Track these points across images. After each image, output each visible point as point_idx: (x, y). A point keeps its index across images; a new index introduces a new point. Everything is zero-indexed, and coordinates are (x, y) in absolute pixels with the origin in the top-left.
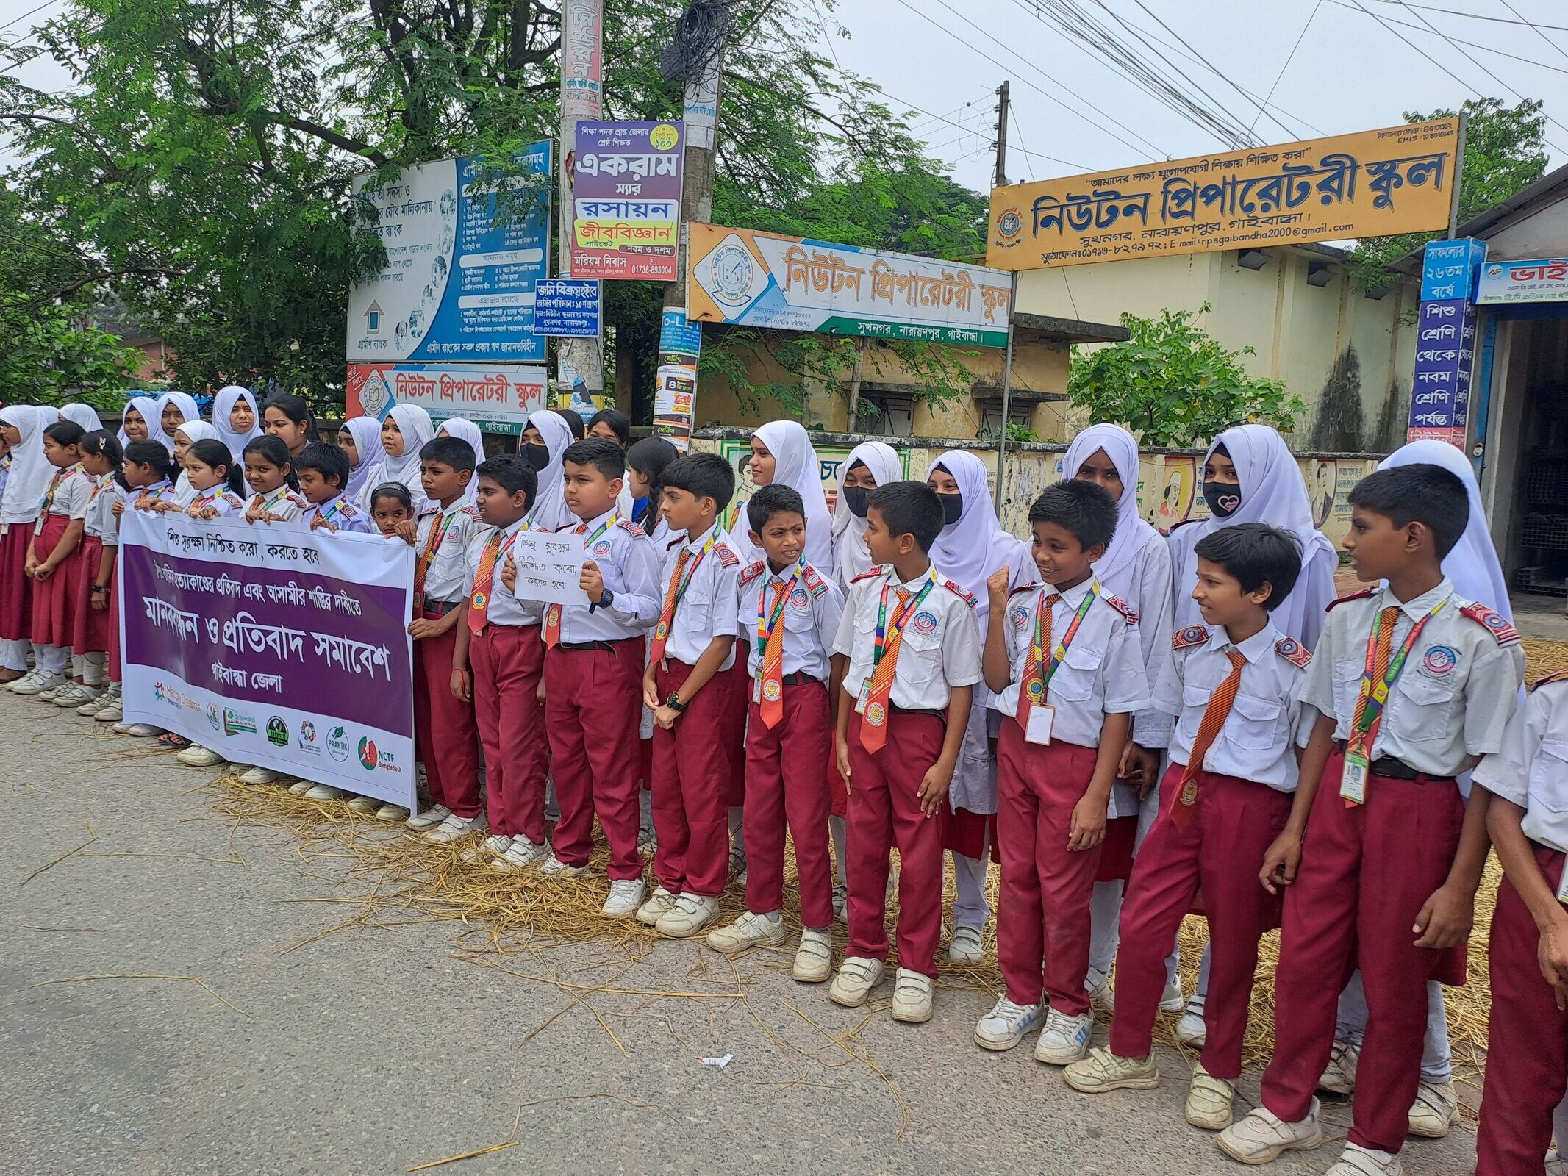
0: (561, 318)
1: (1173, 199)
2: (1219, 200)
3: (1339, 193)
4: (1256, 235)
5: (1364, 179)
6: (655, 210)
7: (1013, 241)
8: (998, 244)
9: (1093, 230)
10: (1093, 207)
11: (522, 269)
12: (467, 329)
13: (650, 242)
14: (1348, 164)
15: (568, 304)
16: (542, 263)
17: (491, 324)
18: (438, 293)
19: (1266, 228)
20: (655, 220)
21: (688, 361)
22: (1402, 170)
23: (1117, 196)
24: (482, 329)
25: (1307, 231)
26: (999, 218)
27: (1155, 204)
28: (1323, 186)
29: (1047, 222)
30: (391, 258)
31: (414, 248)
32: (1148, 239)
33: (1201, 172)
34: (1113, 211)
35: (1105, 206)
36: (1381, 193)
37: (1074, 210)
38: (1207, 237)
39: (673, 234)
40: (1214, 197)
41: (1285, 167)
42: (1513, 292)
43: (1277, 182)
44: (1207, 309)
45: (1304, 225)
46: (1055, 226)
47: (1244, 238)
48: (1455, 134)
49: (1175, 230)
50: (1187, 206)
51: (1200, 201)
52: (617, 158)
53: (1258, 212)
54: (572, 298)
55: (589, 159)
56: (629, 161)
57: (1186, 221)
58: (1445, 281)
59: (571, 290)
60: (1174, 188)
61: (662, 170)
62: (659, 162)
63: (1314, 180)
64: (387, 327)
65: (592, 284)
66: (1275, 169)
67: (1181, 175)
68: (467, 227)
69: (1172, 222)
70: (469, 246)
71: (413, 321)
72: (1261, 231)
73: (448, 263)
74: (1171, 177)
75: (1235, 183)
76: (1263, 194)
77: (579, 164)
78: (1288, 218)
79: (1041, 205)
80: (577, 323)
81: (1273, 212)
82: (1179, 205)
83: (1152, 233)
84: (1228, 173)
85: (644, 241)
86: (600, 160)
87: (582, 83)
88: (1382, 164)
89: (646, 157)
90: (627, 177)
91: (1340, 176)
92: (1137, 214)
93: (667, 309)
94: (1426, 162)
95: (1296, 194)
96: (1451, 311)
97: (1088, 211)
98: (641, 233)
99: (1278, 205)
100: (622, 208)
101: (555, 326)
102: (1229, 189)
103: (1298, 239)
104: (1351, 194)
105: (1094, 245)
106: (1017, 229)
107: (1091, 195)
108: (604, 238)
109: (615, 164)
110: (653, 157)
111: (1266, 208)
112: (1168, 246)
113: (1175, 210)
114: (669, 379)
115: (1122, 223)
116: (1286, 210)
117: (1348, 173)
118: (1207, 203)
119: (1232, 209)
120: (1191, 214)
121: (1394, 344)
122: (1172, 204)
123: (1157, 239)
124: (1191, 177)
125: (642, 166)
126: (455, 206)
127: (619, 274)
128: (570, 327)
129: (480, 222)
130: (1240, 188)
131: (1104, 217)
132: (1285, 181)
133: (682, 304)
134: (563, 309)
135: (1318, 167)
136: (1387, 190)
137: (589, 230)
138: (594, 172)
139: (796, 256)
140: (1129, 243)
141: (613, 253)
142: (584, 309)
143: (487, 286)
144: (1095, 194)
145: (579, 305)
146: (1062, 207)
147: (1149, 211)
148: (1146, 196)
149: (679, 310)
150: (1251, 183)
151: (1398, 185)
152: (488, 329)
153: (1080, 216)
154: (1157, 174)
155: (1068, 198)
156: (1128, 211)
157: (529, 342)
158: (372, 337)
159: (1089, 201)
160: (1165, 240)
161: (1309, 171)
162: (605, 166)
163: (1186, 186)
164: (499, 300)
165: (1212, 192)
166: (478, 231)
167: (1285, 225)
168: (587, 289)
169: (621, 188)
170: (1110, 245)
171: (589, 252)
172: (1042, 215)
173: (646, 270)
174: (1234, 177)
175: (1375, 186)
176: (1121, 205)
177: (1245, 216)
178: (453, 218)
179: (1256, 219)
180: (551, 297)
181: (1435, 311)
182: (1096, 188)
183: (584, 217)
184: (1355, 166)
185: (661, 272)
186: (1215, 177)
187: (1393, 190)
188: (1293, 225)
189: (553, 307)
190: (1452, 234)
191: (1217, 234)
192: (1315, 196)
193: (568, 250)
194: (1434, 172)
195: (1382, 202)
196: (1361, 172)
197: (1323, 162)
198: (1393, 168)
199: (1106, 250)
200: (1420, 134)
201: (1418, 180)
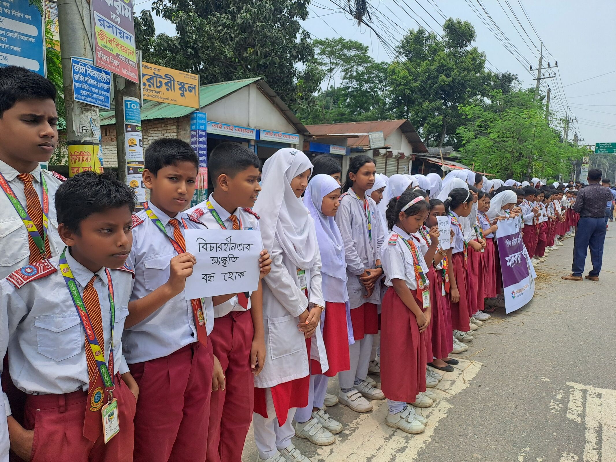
0: (91, 91)
3: (171, 88)
5: (177, 86)
6: (127, 38)
14: (172, 79)
19: (151, 94)
20: (126, 43)
22: (186, 86)
25: (164, 99)
28: (166, 84)
36: (182, 92)
39: (135, 55)
41: (154, 73)
42: (213, 130)
43: (152, 78)
45: (162, 96)
47: (144, 95)
48: (197, 80)
53: (147, 87)
54: (96, 79)
59: (95, 73)
61: (126, 14)
62: (125, 7)
63: (164, 81)
66: (152, 73)
72: (149, 94)
76: (148, 80)
78: (157, 92)
81: (152, 88)
85: (125, 55)
88: (181, 83)
90: (115, 9)
91: (170, 82)
94: (192, 86)
95: (159, 85)
96: (204, 133)
98: (123, 49)
99: (154, 86)
100: (115, 30)
101: (88, 96)
103: (162, 101)
104: (174, 90)
108: (109, 45)
110: (123, 3)
111: (150, 86)
116: (156, 89)
117: (172, 82)
125: (118, 5)
127: (118, 71)
128: (96, 99)
132: (155, 78)
134: (91, 85)
135: (164, 77)
136: (183, 91)
137: (102, 35)
141: (114, 57)
142: (101, 88)
145: (100, 85)
150: (144, 75)
161: (161, 77)
167: (156, 94)
168: (103, 75)
169: (113, 16)
171: (103, 51)
173: (128, 73)
175: (180, 89)
177: (144, 87)
179: (148, 89)
180: (84, 75)
181: (201, 133)
183: (99, 26)
184: (174, 81)
185: (132, 76)
187: (185, 92)
188: (159, 95)
189: (85, 82)
192: (164, 87)
194: (194, 90)
195: (182, 95)
196: (176, 83)
197: (165, 75)
198: (184, 85)
200: (189, 77)
201: (191, 91)
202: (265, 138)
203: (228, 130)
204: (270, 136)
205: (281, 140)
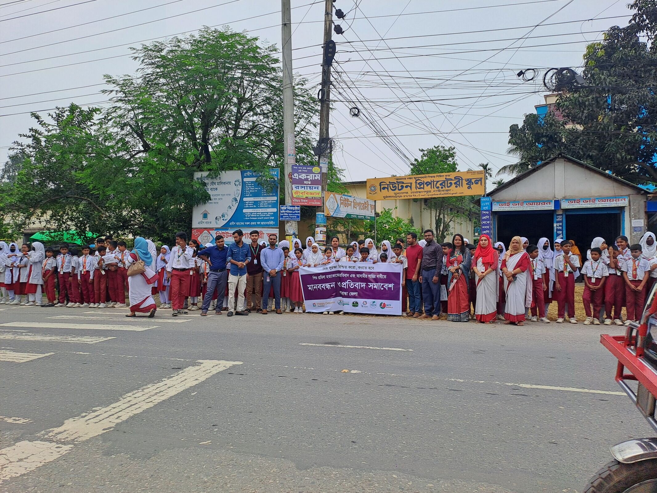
0: (289, 215)
2: (430, 185)
3: (459, 185)
4: (440, 194)
5: (465, 182)
6: (315, 188)
7: (374, 193)
8: (370, 193)
9: (397, 191)
10: (397, 185)
11: (269, 202)
12: (246, 218)
13: (314, 196)
14: (460, 179)
15: (291, 212)
16: (277, 201)
17: (257, 217)
18: (234, 208)
19: (443, 192)
20: (315, 190)
21: (325, 226)
22: (473, 181)
23: (403, 183)
24: (253, 218)
25: (452, 194)
26: (370, 187)
27: (414, 185)
28: (455, 183)
29: (384, 188)
30: (212, 197)
31: (223, 195)
32: (412, 194)
34: (402, 187)
35: (400, 185)
37: (391, 186)
38: (428, 194)
39: (320, 194)
40: (429, 184)
41: (446, 178)
42: (500, 209)
43: (444, 182)
44: (396, 208)
45: (452, 192)
46: (386, 189)
47: (437, 194)
48: (484, 174)
49: (419, 192)
50: (422, 186)
51: (425, 185)
52: (304, 175)
53: (440, 189)
54: (292, 210)
55: (295, 175)
56: (307, 175)
57: (422, 190)
58: (486, 206)
59: (291, 208)
60: (418, 182)
61: (316, 178)
62: (315, 176)
63: (453, 182)
64: (211, 218)
65: (297, 207)
67: (420, 179)
68: (246, 190)
69: (418, 190)
70: (247, 195)
71: (223, 216)
72: (441, 193)
73: (238, 199)
74: (417, 179)
75: (434, 181)
76: (441, 184)
77: (293, 176)
78: (447, 190)
79: (382, 184)
80: (294, 217)
81: (444, 189)
83: (413, 192)
84: (432, 179)
85: (312, 196)
86: (299, 175)
87: (293, 155)
88: (468, 179)
89: (312, 175)
90: (307, 180)
91: (459, 181)
92: (409, 188)
93: (317, 213)
94: (478, 179)
95: (449, 185)
96: (488, 213)
97: (395, 186)
98: (311, 194)
99: (445, 187)
100: (306, 187)
101: (287, 218)
102: (432, 183)
103: (451, 195)
104: (462, 186)
105: (398, 195)
106: (375, 190)
108: (301, 195)
109: (303, 176)
110: (314, 175)
111: (442, 188)
112: (418, 196)
113: (419, 187)
114: (321, 231)
115: (405, 190)
116: (447, 188)
117: (461, 181)
118: (427, 186)
119: (434, 188)
120: (423, 188)
121: (421, 215)
122: (418, 186)
123: (415, 194)
124: (422, 179)
125: (311, 177)
126: (241, 184)
127: (306, 204)
128: (291, 218)
129: (251, 189)
130: (435, 183)
131: (400, 188)
132: (446, 182)
133: (323, 212)
134: (289, 213)
136: (470, 185)
137: (297, 193)
138: (297, 178)
139: (342, 199)
140: (408, 195)
141: (304, 199)
142: (295, 213)
143: (255, 206)
144: (397, 182)
145: (294, 212)
146: (388, 185)
147: (412, 187)
148: (411, 183)
149: (323, 213)
150: (438, 182)
151: (472, 184)
152: (255, 218)
153: (393, 187)
154: (413, 178)
155: (389, 182)
156: (407, 187)
157: (272, 222)
158: (205, 221)
159: (395, 184)
160: (416, 194)
161: (452, 180)
162: (300, 177)
163: (421, 182)
164: (260, 210)
166: (251, 191)
167: (446, 192)
168: (296, 208)
169: (305, 182)
170: (403, 195)
171: (297, 198)
172: (382, 187)
173: (313, 203)
176: (404, 185)
177: (437, 189)
178: (240, 188)
180: (285, 210)
181: (484, 212)
182: (397, 180)
183: (295, 190)
184: (462, 179)
185: (318, 204)
186: (429, 180)
188: (449, 192)
189: (286, 213)
190: (486, 196)
191: (430, 194)
192: (454, 186)
193: (290, 199)
194: (480, 182)
195: (469, 188)
196: (464, 181)
197: (455, 178)
198: (471, 180)
199: (401, 196)
200: (476, 173)
201: (477, 183)
202: (569, 206)
203: (517, 206)
204: (576, 204)
205: (595, 205)
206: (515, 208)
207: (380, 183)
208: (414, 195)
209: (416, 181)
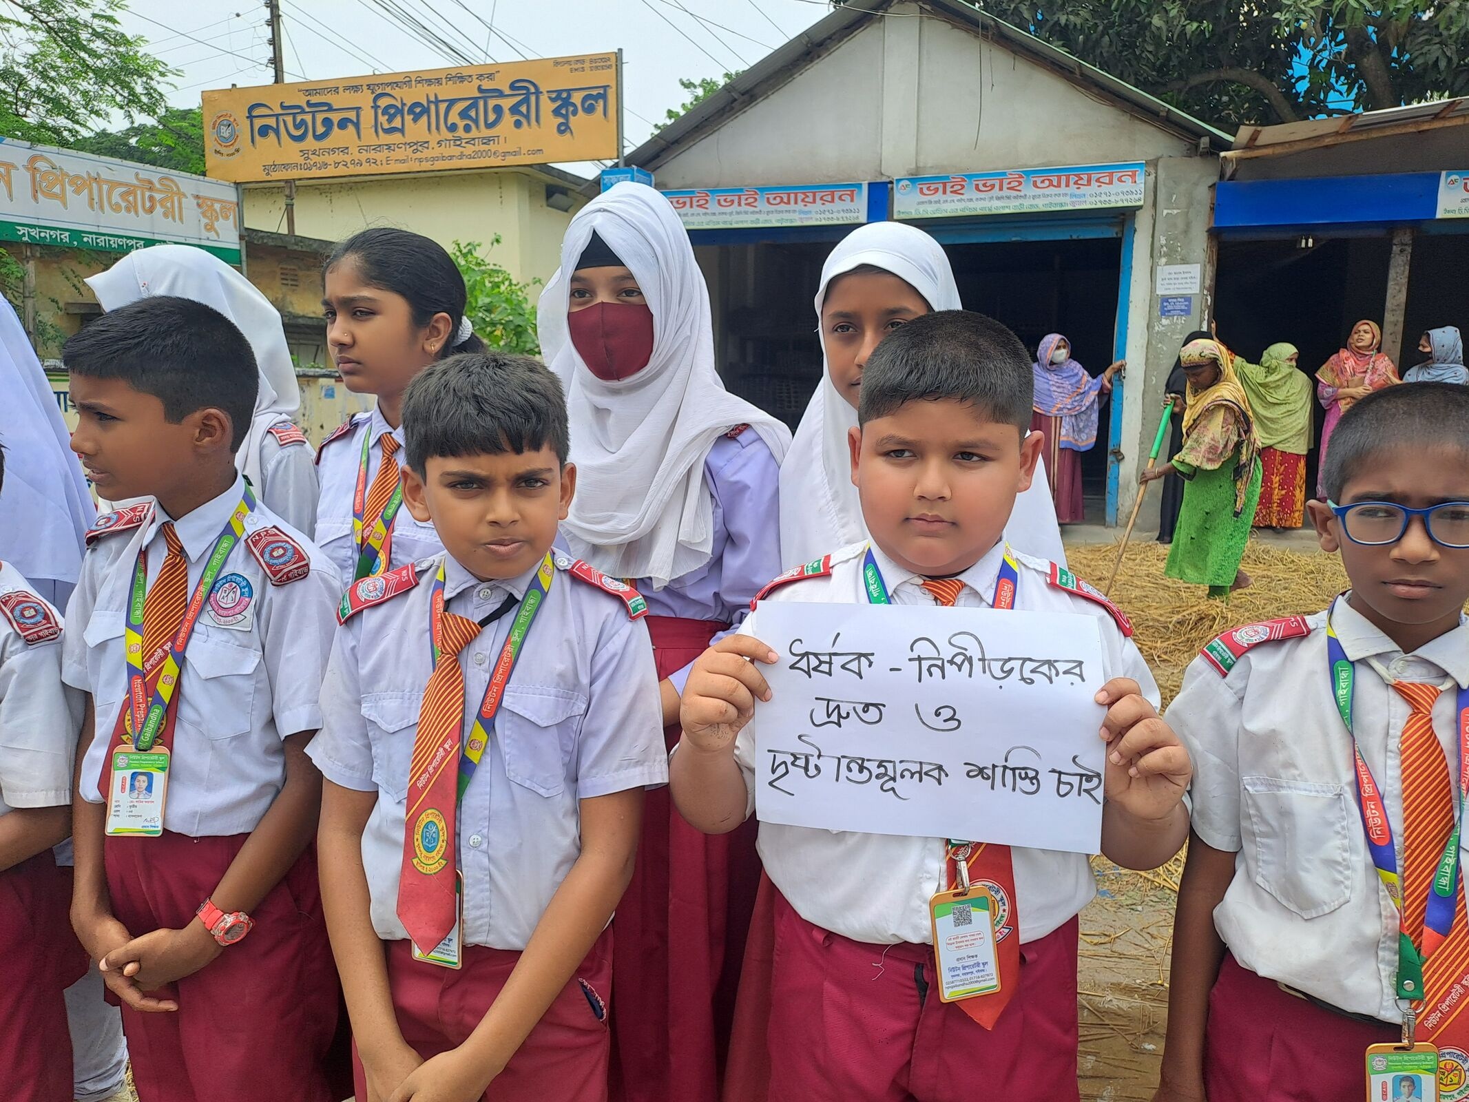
1: (383, 114)
2: (425, 118)
3: (527, 117)
4: (462, 156)
5: (547, 106)
7: (232, 150)
8: (217, 152)
9: (309, 142)
10: (308, 118)
14: (533, 90)
19: (469, 149)
22: (577, 98)
23: (330, 108)
25: (505, 154)
26: (214, 124)
27: (367, 117)
28: (514, 110)
29: (264, 131)
32: (364, 156)
33: (406, 89)
34: (327, 122)
35: (320, 117)
36: (561, 120)
37: (289, 119)
38: (418, 155)
40: (421, 114)
41: (480, 89)
43: (474, 103)
45: (501, 147)
46: (272, 135)
47: (451, 157)
48: (614, 67)
49: (389, 147)
50: (397, 123)
51: (409, 118)
53: (460, 132)
57: (396, 138)
60: (383, 102)
63: (507, 104)
66: (470, 90)
67: (388, 90)
69: (385, 139)
72: (466, 152)
74: (379, 91)
75: (437, 102)
76: (464, 114)
78: (487, 141)
79: (255, 113)
81: (474, 133)
82: (390, 121)
83: (368, 148)
84: (432, 90)
88: (559, 92)
91: (526, 100)
92: (351, 128)
94: (594, 92)
95: (492, 117)
97: (303, 122)
99: (477, 127)
102: (433, 107)
103: (497, 162)
104: (537, 120)
105: (314, 158)
106: (234, 137)
107: (305, 106)
111: (467, 129)
112: (384, 162)
113: (386, 126)
115: (338, 137)
116: (485, 132)
117: (533, 98)
118: (415, 120)
119: (438, 128)
120: (402, 131)
122: (383, 119)
123: (372, 155)
124: (396, 92)
130: (443, 107)
131: (320, 130)
132: (481, 103)
135: (507, 91)
136: (566, 117)
140: (347, 158)
144: (309, 104)
146: (277, 116)
147: (362, 126)
148: (358, 109)
150: (452, 102)
151: (575, 113)
153: (297, 127)
154: (365, 88)
155: (283, 107)
156: (343, 124)
159: (303, 112)
160: (381, 156)
161: (500, 94)
163: (393, 102)
165: (418, 110)
167: (486, 147)
170: (330, 159)
172: (258, 123)
174: (436, 96)
175: (556, 112)
176: (335, 117)
177: (450, 136)
179: (460, 139)
182: (309, 98)
184: (538, 93)
186: (418, 94)
187: (571, 118)
188: (492, 147)
190: (621, 163)
191: (427, 153)
192: (508, 119)
194: (601, 102)
195: (563, 128)
196: (544, 99)
197: (512, 85)
198: (569, 96)
199: (326, 165)
200: (587, 65)
201: (590, 110)
202: (921, 208)
203: (735, 207)
204: (950, 197)
205: (1017, 202)
206: (728, 218)
207: (251, 109)
208: (368, 161)
209: (375, 100)
